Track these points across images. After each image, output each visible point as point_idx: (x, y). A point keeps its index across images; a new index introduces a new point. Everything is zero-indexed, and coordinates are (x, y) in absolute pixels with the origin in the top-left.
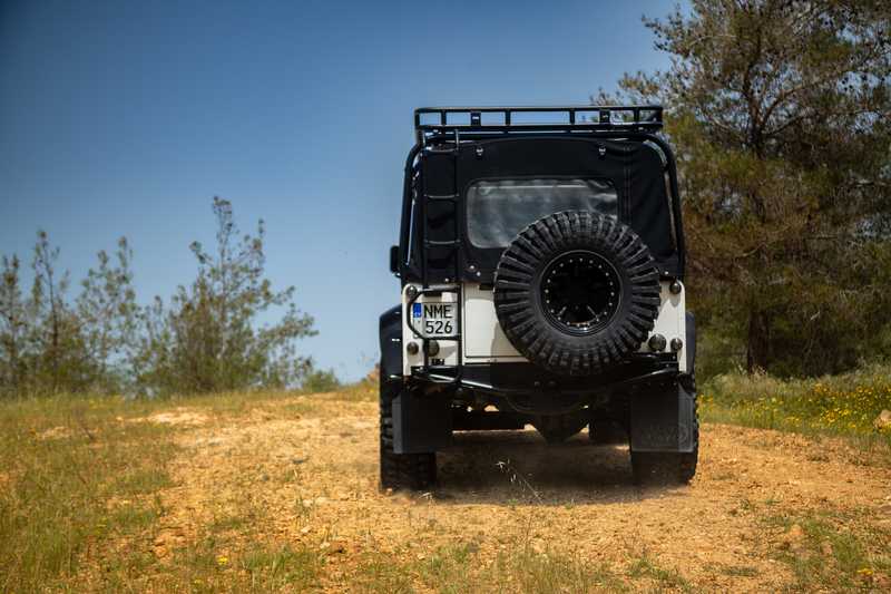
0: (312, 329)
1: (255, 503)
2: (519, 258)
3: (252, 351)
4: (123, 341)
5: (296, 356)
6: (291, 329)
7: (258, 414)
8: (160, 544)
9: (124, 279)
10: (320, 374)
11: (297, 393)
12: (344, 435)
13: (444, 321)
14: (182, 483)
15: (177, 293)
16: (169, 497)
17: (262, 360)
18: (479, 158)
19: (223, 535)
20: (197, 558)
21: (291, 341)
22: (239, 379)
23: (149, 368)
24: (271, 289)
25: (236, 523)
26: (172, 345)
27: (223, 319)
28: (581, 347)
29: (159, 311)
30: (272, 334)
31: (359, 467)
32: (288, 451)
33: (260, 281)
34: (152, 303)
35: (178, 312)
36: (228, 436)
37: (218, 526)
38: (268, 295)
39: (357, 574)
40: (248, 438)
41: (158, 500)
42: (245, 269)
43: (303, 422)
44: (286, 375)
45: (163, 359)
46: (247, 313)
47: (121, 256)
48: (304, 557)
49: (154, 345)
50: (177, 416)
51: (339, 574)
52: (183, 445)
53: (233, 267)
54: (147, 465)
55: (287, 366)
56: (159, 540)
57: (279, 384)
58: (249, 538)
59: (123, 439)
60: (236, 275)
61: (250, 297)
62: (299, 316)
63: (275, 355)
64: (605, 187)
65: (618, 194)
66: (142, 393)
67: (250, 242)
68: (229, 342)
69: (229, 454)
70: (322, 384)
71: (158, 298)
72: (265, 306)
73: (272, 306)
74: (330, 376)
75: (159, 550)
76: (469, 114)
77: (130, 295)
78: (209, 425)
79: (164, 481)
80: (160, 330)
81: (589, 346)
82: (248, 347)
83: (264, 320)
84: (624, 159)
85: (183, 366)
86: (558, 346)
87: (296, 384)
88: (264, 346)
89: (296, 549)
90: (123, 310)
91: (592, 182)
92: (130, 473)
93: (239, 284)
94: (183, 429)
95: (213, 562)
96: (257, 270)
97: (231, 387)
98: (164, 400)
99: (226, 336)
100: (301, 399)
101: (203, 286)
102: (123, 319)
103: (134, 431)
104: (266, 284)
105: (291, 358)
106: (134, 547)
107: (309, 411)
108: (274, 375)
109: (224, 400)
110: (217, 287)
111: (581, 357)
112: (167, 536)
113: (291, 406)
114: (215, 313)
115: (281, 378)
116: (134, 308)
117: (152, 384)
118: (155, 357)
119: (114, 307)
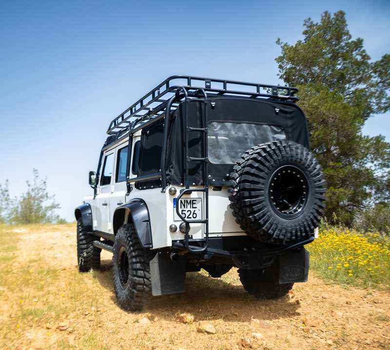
0: (59, 206)
1: (41, 255)
2: (257, 168)
3: (43, 212)
4: (6, 208)
5: (55, 214)
6: (53, 207)
7: (43, 230)
8: (14, 266)
9: (7, 191)
10: (61, 219)
11: (54, 224)
12: (68, 237)
13: (192, 210)
14: (21, 249)
15: (22, 195)
16: (17, 253)
17: (45, 215)
18: (213, 108)
19: (32, 264)
20: (24, 271)
21: (53, 210)
22: (38, 220)
23: (13, 216)
24: (48, 195)
25: (35, 261)
26: (20, 210)
27: (35, 203)
28: (291, 226)
29: (16, 200)
30: (48, 207)
31: (71, 246)
32: (51, 241)
33: (45, 192)
34: (14, 198)
35: (22, 201)
36: (34, 236)
37: (30, 262)
38: (47, 197)
39: (69, 276)
40: (40, 237)
41: (14, 254)
42: (41, 189)
43: (56, 233)
44: (52, 219)
45: (17, 214)
46: (41, 201)
47: (6, 184)
48: (54, 271)
49: (15, 210)
50: (20, 230)
51: (64, 276)
52: (22, 238)
53: (38, 188)
54: (11, 244)
55: (52, 217)
56: (14, 265)
57: (50, 222)
58: (39, 265)
59: (5, 236)
60: (38, 190)
61: (42, 197)
62: (56, 203)
63: (49, 213)
64: (279, 131)
65: (286, 135)
66: (11, 224)
67: (43, 182)
68: (36, 210)
69: (35, 241)
70: (62, 222)
71: (16, 197)
72: (46, 200)
73: (48, 200)
74: (64, 220)
75: (13, 268)
76: (204, 82)
77: (8, 195)
78: (29, 233)
79: (16, 249)
80: (16, 206)
81: (296, 226)
82: (42, 211)
83: (45, 204)
84: (288, 115)
85: (23, 217)
86: (279, 226)
87: (54, 222)
88: (46, 211)
89: (52, 269)
90: (6, 200)
91: (272, 127)
92: (6, 246)
93: (39, 193)
94: (21, 234)
95: (29, 272)
96: (44, 189)
97: (36, 222)
98: (17, 225)
99: (35, 208)
100: (56, 226)
101: (29, 193)
102: (6, 202)
103: (8, 234)
104: (47, 194)
105: (53, 215)
106: (6, 267)
107: (58, 230)
108: (48, 219)
109: (33, 226)
110: (33, 194)
111: (291, 233)
112: (15, 264)
113: (53, 228)
114: (32, 202)
115: (50, 220)
116: (9, 199)
117: (14, 221)
118: (15, 213)
119: (4, 199)
